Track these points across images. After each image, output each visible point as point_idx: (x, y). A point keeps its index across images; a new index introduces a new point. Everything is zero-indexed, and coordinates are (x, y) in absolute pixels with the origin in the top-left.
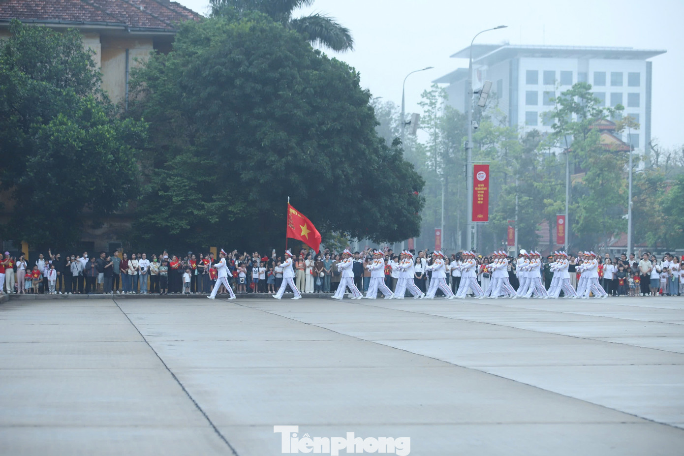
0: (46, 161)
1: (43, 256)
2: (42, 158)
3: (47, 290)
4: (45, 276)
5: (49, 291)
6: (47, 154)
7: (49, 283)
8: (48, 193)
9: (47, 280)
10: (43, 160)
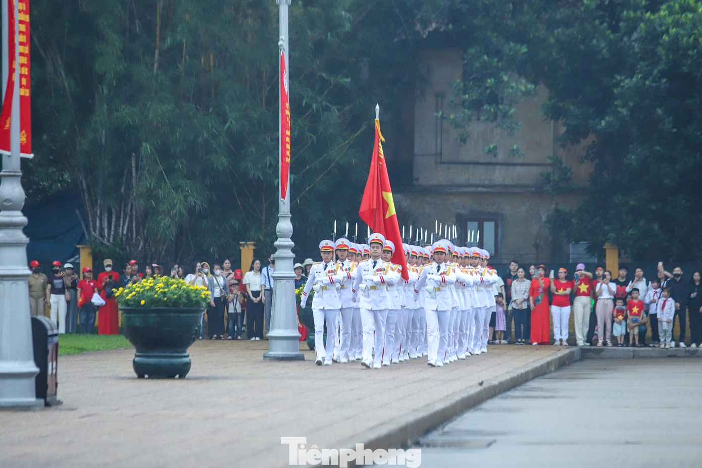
0: (654, 85)
1: (642, 273)
2: (645, 78)
3: (656, 338)
4: (652, 311)
5: (659, 341)
6: (655, 71)
7: (659, 325)
8: (658, 148)
9: (657, 319)
10: (647, 82)
